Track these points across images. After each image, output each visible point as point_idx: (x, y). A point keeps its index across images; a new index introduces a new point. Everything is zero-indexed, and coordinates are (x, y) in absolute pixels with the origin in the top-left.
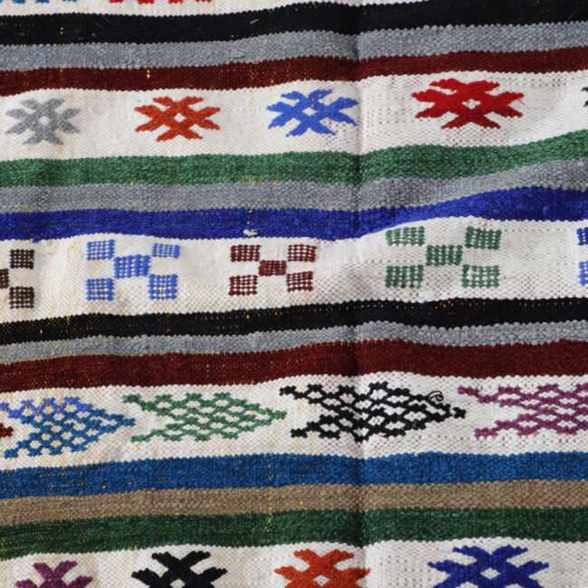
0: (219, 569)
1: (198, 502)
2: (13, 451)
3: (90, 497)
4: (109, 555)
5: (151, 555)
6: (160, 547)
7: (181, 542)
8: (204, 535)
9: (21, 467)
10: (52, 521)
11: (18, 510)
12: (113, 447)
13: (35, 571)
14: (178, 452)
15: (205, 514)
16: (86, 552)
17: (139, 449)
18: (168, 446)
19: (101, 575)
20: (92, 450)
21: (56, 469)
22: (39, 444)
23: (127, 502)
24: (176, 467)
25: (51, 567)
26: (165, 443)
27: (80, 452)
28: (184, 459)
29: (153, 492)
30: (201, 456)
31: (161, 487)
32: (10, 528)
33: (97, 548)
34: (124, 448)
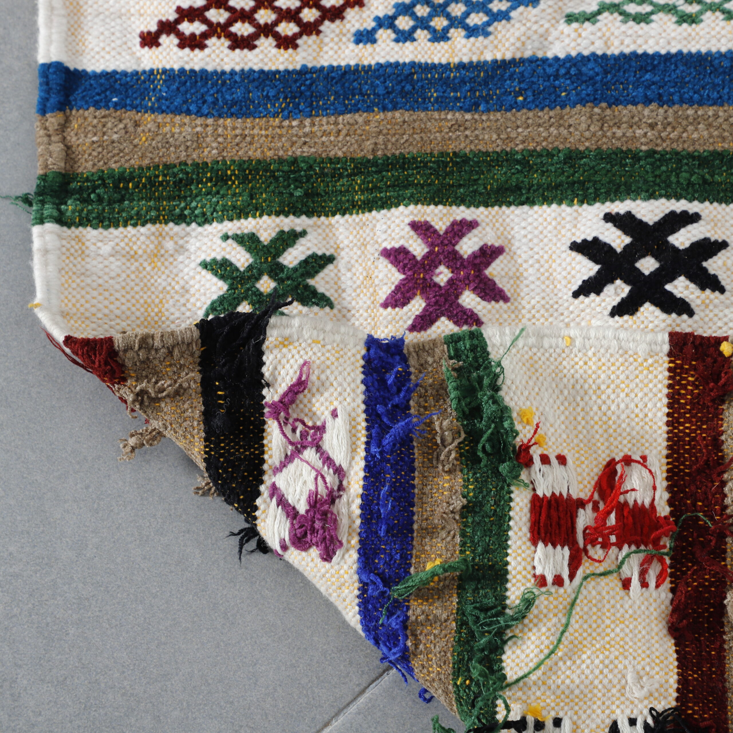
0: (716, 242)
1: (680, 129)
2: (368, 31)
3: (498, 115)
4: (531, 212)
5: (602, 215)
6: (617, 203)
7: (651, 196)
8: (690, 184)
9: (382, 61)
10: (436, 152)
11: (380, 132)
12: (536, 32)
13: (412, 233)
14: (646, 42)
15: (691, 149)
16: (492, 206)
17: (580, 35)
18: (630, 32)
19: (517, 244)
20: (499, 36)
21: (441, 65)
22: (411, 23)
23: (560, 126)
24: (641, 68)
25: (437, 227)
26: (624, 28)
27: (481, 38)
28: (657, 55)
29: (603, 110)
30: (685, 51)
31: (617, 102)
32: (369, 161)
33: (511, 199)
34: (555, 34)
